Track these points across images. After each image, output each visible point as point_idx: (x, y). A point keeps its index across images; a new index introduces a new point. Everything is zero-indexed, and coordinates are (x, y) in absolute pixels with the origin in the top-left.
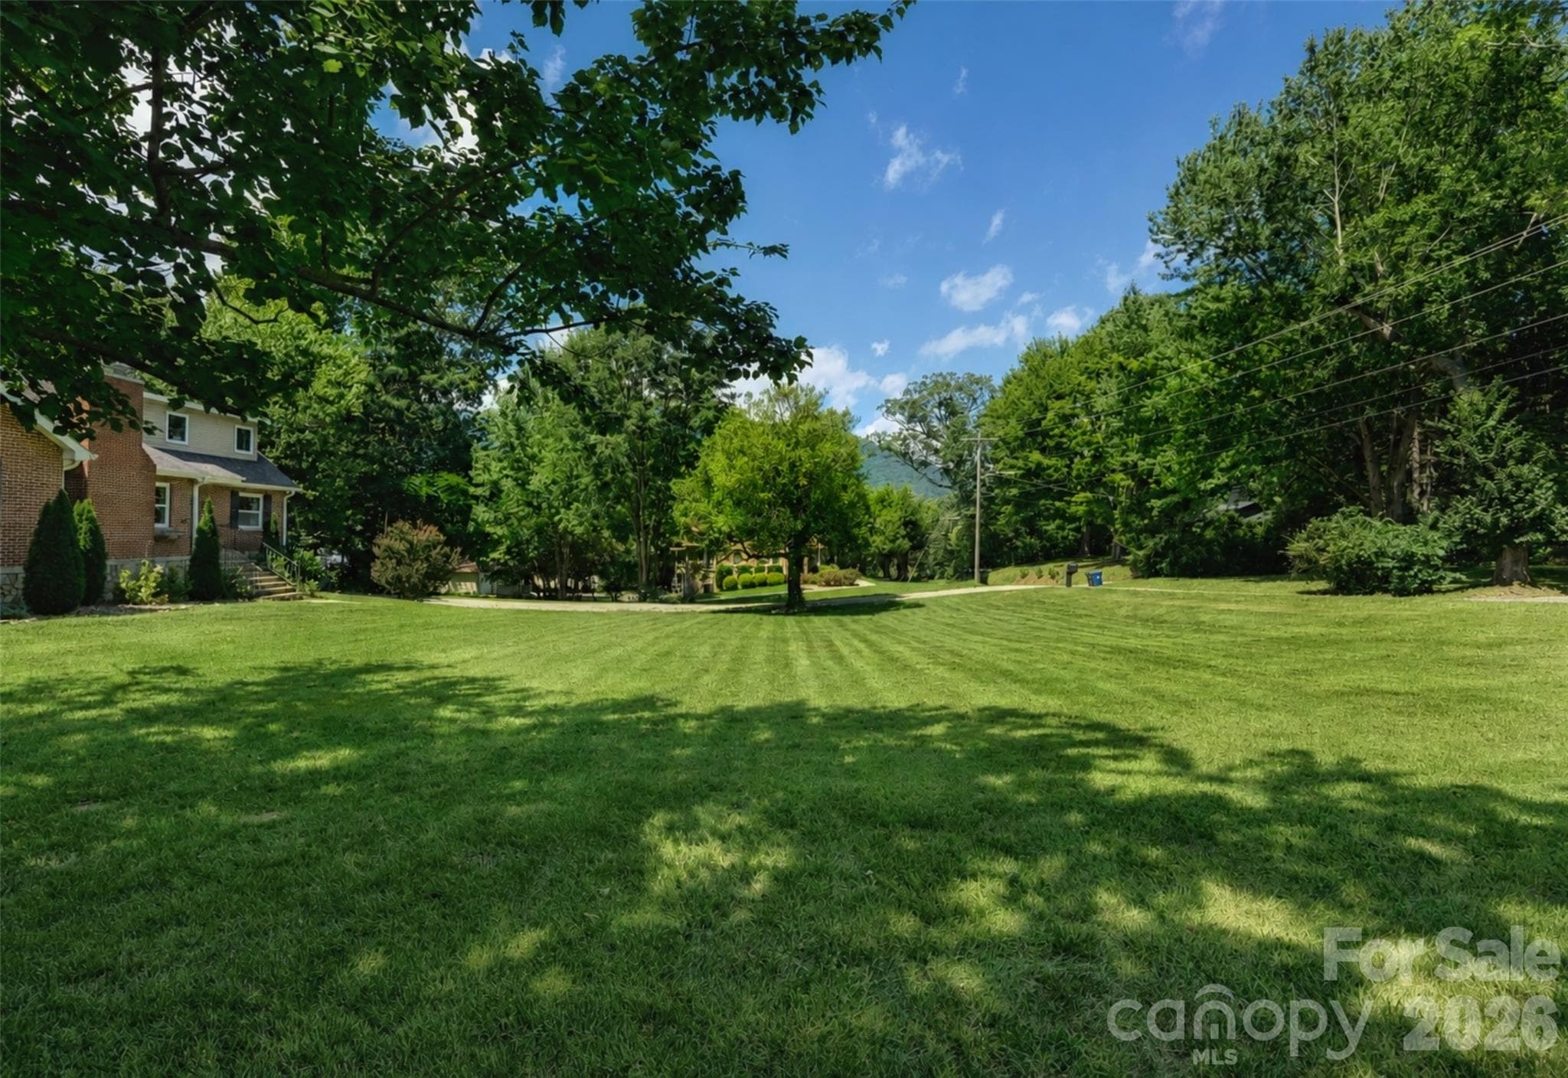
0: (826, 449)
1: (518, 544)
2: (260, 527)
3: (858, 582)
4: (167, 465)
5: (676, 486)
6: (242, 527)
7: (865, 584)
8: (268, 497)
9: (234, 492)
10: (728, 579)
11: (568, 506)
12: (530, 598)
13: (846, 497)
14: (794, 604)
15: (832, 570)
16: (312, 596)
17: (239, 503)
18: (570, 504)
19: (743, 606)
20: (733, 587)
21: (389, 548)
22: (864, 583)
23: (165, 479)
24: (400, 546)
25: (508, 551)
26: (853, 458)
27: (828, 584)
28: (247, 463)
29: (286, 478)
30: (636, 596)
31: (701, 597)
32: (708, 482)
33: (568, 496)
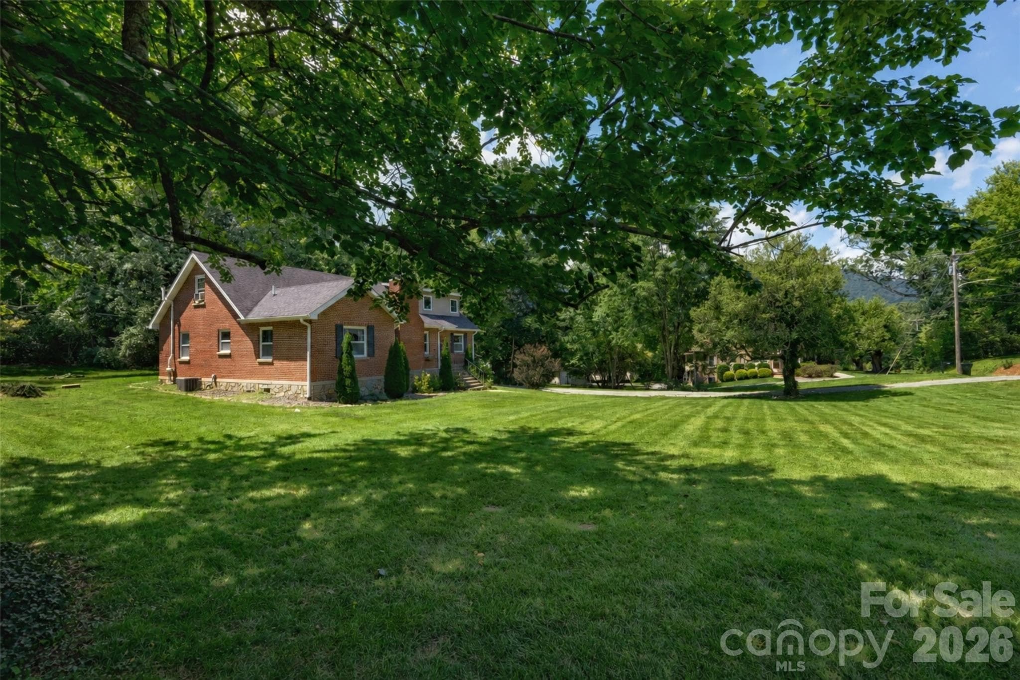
0: (814, 278)
1: (586, 354)
2: (462, 351)
3: (837, 374)
4: (428, 322)
5: (694, 313)
6: (456, 352)
7: (842, 377)
8: (466, 334)
9: (452, 333)
10: (727, 373)
11: (616, 330)
12: (591, 387)
13: (835, 311)
14: (790, 392)
15: (813, 366)
16: (490, 388)
17: (454, 338)
18: (618, 328)
19: (748, 393)
20: (731, 379)
21: (523, 360)
22: (841, 375)
23: (428, 329)
24: (528, 359)
25: (580, 359)
26: (836, 282)
27: (810, 376)
28: (455, 318)
29: (473, 324)
30: (663, 386)
31: (708, 386)
32: (718, 308)
33: (618, 322)
